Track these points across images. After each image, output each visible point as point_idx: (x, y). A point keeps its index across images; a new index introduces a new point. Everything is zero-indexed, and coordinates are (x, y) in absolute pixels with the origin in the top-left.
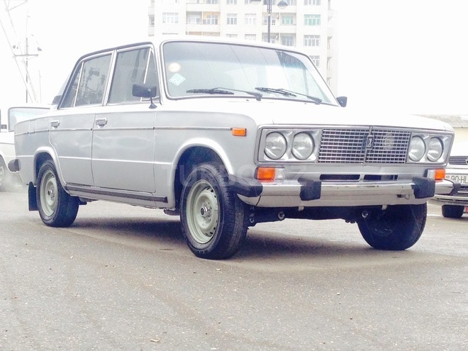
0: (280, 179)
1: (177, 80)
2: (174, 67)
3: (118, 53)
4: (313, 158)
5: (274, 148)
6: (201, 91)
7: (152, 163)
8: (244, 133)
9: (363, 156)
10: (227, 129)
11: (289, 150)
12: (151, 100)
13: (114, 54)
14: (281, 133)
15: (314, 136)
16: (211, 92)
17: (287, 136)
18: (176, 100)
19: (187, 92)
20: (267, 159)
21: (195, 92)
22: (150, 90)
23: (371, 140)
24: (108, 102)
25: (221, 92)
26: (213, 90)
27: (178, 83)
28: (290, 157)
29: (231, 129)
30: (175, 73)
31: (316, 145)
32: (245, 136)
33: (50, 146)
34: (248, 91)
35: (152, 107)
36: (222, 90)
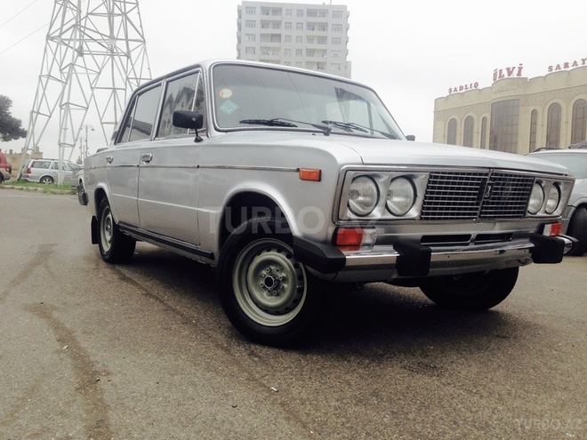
0: (368, 245)
1: (228, 108)
2: (226, 93)
3: (168, 83)
4: (414, 213)
5: (361, 198)
6: (258, 122)
7: (196, 209)
8: (317, 177)
9: (477, 209)
10: (291, 171)
11: (382, 201)
12: (197, 133)
13: (164, 83)
14: (371, 178)
15: (416, 181)
16: (271, 123)
17: (380, 181)
18: (226, 131)
19: (241, 122)
20: (353, 217)
21: (251, 122)
22: (194, 119)
23: (490, 187)
24: (157, 136)
25: (282, 124)
26: (272, 121)
27: (229, 111)
28: (383, 214)
29: (298, 170)
30: (227, 99)
31: (418, 194)
32: (320, 180)
33: (105, 182)
34: (315, 123)
35: (198, 140)
36: (283, 121)
